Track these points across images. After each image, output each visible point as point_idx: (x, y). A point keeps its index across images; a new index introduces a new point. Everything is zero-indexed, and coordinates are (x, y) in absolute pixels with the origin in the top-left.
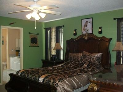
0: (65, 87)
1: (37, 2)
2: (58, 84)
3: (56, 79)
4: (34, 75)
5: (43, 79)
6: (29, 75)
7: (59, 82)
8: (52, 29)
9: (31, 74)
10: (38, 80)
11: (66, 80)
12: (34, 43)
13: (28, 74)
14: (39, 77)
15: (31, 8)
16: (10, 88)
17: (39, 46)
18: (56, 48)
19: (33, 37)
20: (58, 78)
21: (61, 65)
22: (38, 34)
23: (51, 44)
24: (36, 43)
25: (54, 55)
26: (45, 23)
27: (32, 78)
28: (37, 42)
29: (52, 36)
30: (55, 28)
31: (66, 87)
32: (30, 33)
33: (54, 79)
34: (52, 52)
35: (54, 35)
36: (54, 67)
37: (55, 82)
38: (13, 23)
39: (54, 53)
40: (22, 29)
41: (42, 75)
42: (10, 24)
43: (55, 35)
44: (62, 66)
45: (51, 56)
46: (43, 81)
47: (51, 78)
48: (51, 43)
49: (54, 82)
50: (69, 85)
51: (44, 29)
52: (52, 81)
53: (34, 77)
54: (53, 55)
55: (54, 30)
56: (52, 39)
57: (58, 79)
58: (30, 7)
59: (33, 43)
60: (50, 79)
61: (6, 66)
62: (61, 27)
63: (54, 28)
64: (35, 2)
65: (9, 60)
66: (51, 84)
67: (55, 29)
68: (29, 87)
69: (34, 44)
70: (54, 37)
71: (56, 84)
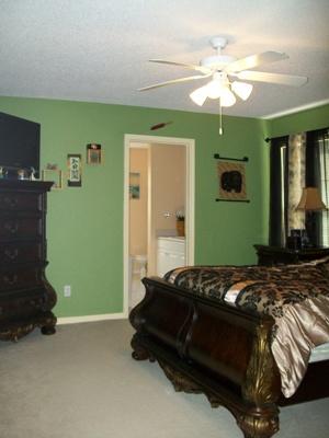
0: (304, 323)
1: (222, 48)
2: (281, 308)
3: (279, 294)
4: (215, 282)
5: (237, 292)
6: (200, 280)
7: (285, 303)
8: (293, 140)
9: (204, 279)
10: (223, 297)
11: (311, 302)
12: (233, 191)
13: (195, 279)
14: (228, 288)
15: (206, 70)
16: (143, 321)
17: (248, 201)
18: (303, 206)
19: (229, 170)
20: (286, 292)
21: (315, 263)
22: (246, 159)
23: (291, 194)
24: (238, 190)
25: (298, 231)
26: (268, 121)
27: (207, 290)
28: (243, 187)
29: (292, 164)
30: (303, 138)
31: (308, 322)
32: (217, 156)
33: (271, 294)
34: (292, 221)
35: (299, 160)
36: (289, 266)
37: (273, 304)
38: (162, 126)
39: (298, 223)
40: (190, 144)
41: (236, 282)
42: (154, 128)
43: (302, 162)
44: (319, 265)
45: (289, 235)
46: (238, 299)
47: (263, 291)
48: (290, 188)
49: (268, 303)
50: (319, 318)
51: (267, 140)
52: (265, 300)
53: (213, 287)
54: (294, 231)
55: (299, 144)
56: (292, 174)
57: (285, 296)
58: (200, 64)
59: (229, 190)
60: (260, 293)
61: (146, 268)
62: (322, 133)
63: (299, 137)
64: (216, 48)
65: (156, 248)
66: (260, 306)
67: (304, 141)
68: (195, 316)
69: (232, 194)
70: (298, 167)
71: (274, 307)
